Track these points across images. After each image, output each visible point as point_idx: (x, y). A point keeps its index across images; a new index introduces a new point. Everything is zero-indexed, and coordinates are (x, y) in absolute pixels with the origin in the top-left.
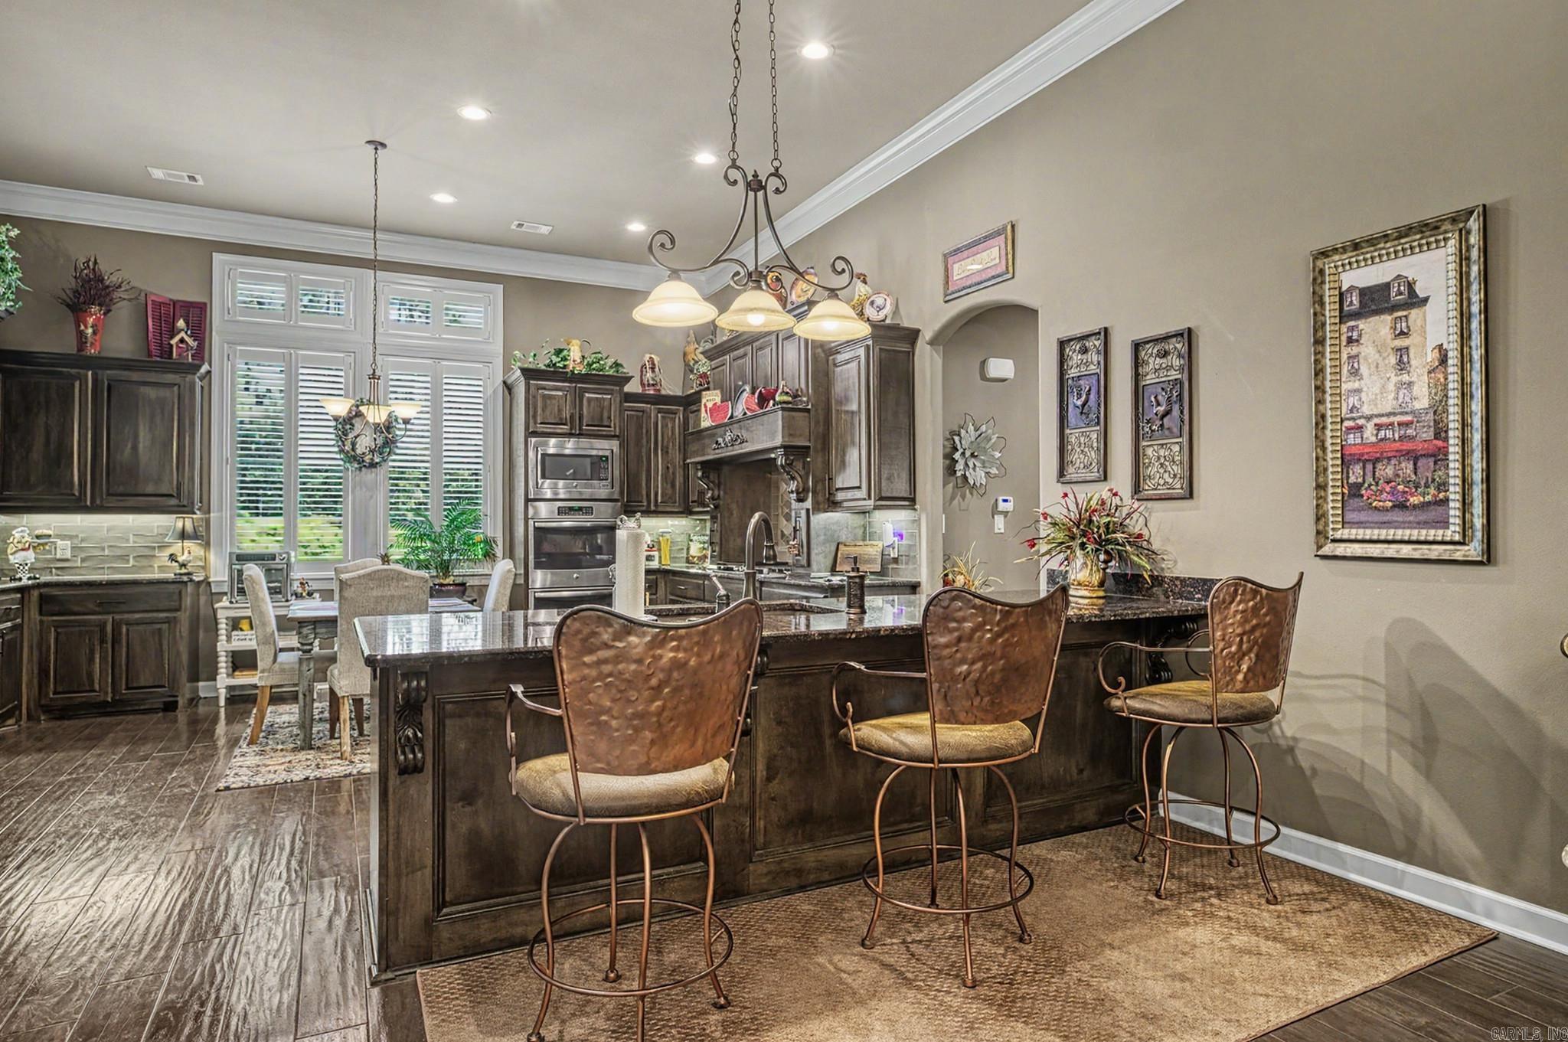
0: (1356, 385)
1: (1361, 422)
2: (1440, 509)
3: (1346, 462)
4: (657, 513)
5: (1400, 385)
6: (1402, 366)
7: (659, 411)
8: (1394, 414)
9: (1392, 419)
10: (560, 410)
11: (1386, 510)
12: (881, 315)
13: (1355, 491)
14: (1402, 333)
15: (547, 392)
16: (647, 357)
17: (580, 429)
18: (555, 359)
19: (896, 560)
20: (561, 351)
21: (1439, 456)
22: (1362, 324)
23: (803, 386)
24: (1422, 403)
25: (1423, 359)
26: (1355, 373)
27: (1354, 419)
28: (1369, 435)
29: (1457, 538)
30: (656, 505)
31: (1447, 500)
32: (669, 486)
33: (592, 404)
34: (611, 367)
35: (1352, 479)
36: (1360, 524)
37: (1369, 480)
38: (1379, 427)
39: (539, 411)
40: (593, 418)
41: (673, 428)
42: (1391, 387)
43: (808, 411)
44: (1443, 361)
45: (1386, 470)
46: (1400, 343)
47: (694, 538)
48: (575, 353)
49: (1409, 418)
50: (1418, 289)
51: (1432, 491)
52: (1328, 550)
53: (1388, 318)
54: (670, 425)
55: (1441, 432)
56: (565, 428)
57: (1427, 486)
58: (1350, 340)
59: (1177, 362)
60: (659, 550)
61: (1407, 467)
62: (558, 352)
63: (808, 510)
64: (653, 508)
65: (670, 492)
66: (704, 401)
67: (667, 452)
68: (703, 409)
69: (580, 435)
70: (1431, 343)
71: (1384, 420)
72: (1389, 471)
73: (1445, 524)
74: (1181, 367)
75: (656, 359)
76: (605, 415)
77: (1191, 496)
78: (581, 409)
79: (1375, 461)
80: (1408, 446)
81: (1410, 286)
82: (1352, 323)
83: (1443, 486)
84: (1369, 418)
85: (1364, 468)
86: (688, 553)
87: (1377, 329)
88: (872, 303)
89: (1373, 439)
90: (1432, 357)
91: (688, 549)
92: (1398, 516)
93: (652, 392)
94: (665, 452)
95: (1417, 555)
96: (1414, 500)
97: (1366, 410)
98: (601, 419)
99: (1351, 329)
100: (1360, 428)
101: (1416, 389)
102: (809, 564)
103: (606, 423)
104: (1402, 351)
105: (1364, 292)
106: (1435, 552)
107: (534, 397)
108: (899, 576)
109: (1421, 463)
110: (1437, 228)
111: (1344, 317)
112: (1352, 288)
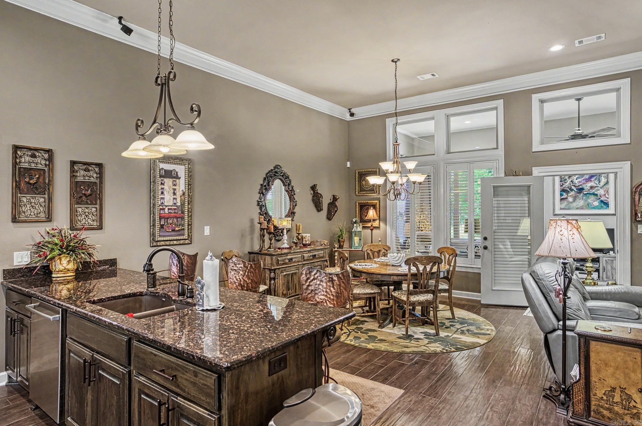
0: (163, 196)
1: (164, 207)
2: (183, 231)
3: (161, 218)
5: (174, 199)
6: (174, 194)
8: (173, 206)
9: (172, 207)
11: (170, 232)
13: (162, 226)
14: (175, 185)
21: (183, 218)
22: (165, 180)
24: (179, 204)
25: (179, 193)
26: (162, 193)
27: (162, 206)
28: (166, 211)
29: (187, 238)
31: (184, 229)
35: (162, 223)
36: (164, 236)
37: (166, 223)
38: (169, 209)
42: (172, 198)
44: (184, 194)
45: (170, 221)
46: (175, 187)
49: (175, 207)
50: (179, 174)
51: (181, 227)
52: (155, 244)
53: (171, 180)
55: (183, 212)
57: (180, 225)
58: (162, 184)
59: (95, 175)
61: (175, 220)
70: (181, 190)
71: (170, 207)
72: (171, 221)
73: (183, 235)
74: (97, 178)
77: (101, 229)
79: (168, 218)
80: (176, 215)
81: (177, 173)
82: (162, 179)
83: (183, 225)
84: (166, 206)
85: (165, 220)
87: (168, 182)
89: (167, 212)
90: (181, 193)
92: (173, 233)
95: (178, 243)
96: (177, 229)
97: (166, 204)
99: (162, 180)
100: (164, 209)
101: (178, 200)
104: (175, 190)
105: (165, 171)
106: (182, 242)
109: (178, 219)
110: (183, 160)
111: (161, 176)
112: (162, 169)
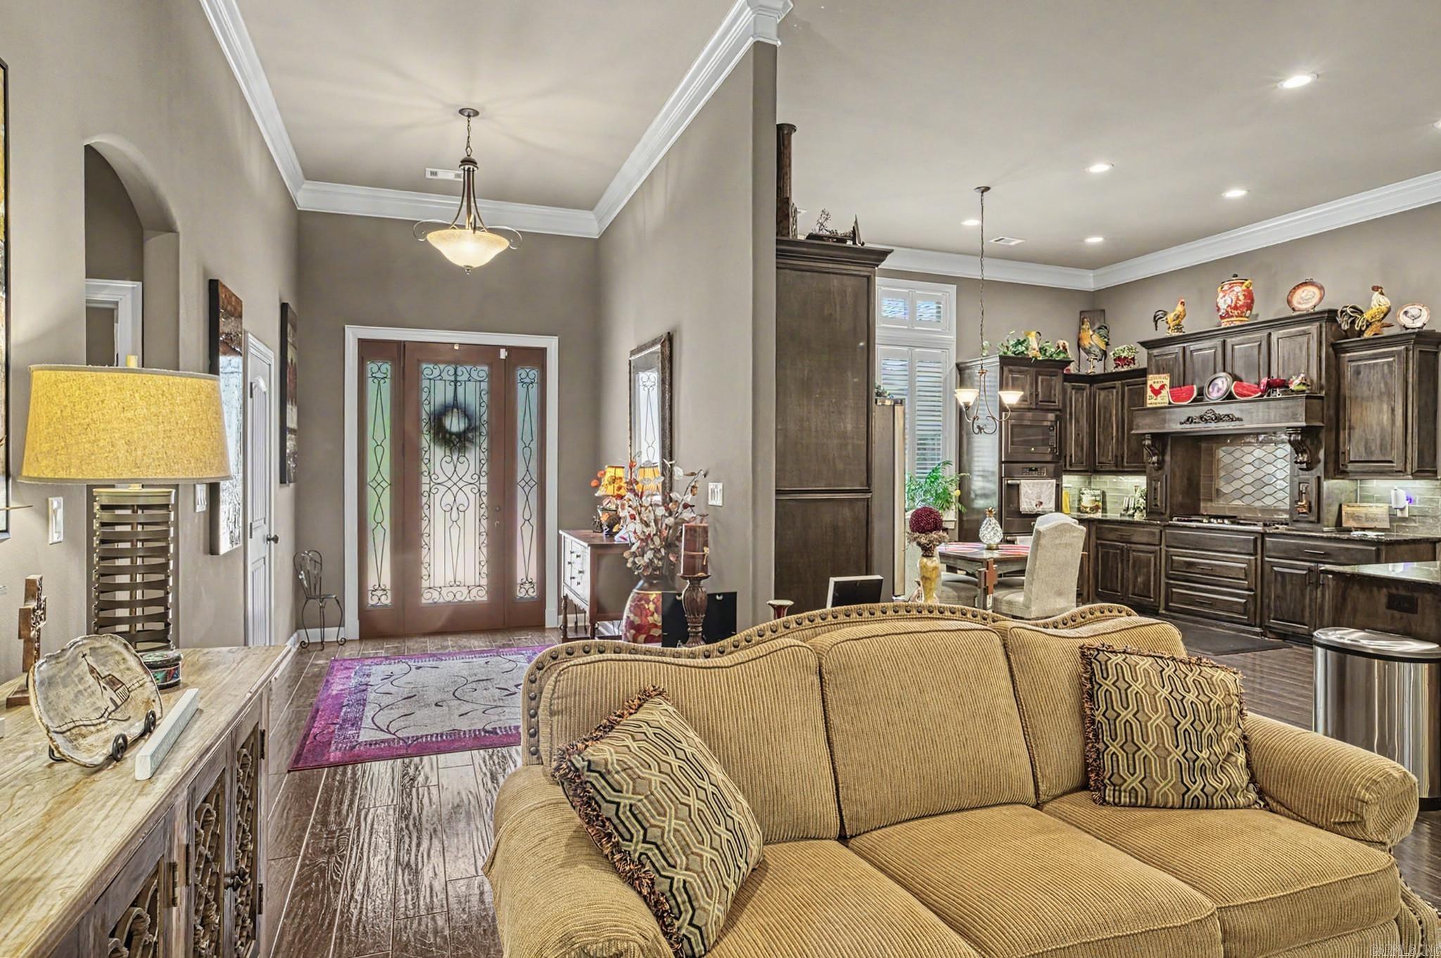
7: (1073, 388)
12: (1418, 324)
15: (1014, 375)
18: (1021, 348)
19: (1404, 519)
20: (1024, 341)
23: (1315, 377)
30: (1071, 465)
32: (1079, 448)
33: (1044, 384)
34: (1058, 354)
40: (1044, 396)
41: (1082, 401)
43: (1321, 398)
47: (1085, 492)
48: (1033, 343)
54: (1080, 399)
56: (1026, 404)
62: (1022, 342)
63: (1319, 478)
65: (1079, 454)
66: (1149, 383)
67: (1079, 422)
68: (1149, 390)
76: (1053, 393)
78: (1037, 389)
88: (1406, 313)
91: (1080, 500)
94: (1077, 421)
98: (1050, 396)
102: (1319, 520)
103: (1053, 400)
107: (1006, 379)
108: (1409, 532)
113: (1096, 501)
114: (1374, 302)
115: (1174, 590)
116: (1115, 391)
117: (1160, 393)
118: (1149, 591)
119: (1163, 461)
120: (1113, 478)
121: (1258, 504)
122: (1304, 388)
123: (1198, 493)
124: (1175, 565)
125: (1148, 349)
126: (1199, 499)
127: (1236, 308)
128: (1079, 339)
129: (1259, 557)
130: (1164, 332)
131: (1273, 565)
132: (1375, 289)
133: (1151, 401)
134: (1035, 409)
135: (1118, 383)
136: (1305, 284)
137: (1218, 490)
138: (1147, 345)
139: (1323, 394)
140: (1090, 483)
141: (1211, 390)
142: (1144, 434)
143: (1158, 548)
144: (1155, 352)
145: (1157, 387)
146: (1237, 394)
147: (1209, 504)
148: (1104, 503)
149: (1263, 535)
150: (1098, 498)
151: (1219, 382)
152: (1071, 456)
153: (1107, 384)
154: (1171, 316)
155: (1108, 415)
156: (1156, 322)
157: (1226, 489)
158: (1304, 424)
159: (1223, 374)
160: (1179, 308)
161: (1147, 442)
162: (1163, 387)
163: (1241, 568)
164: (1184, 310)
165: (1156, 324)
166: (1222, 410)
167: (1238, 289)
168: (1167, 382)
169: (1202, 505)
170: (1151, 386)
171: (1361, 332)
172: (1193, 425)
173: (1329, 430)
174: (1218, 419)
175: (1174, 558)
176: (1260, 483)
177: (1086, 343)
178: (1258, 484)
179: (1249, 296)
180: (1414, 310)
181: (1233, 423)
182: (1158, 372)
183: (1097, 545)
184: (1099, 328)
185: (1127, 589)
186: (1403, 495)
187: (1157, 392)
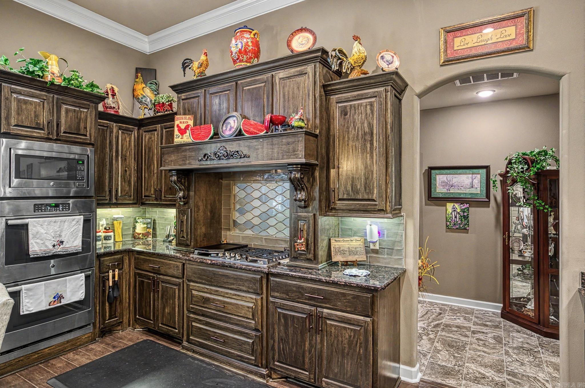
4: (117, 205)
7: (120, 128)
10: (37, 116)
15: (22, 97)
16: (109, 86)
17: (58, 135)
18: (31, 68)
19: (376, 252)
20: (39, 61)
23: (311, 115)
30: (116, 199)
32: (127, 184)
33: (70, 114)
34: (87, 86)
39: (13, 113)
40: (70, 127)
41: (130, 141)
43: (316, 136)
47: (139, 221)
48: (53, 67)
54: (128, 139)
56: (42, 133)
60: (114, 231)
62: (36, 62)
63: (315, 214)
64: (114, 201)
65: (127, 188)
66: (177, 122)
67: (126, 159)
68: (176, 129)
69: (57, 140)
75: (116, 90)
76: (82, 125)
78: (59, 117)
86: (134, 231)
91: (134, 228)
93: (113, 113)
94: (124, 159)
98: (78, 128)
102: (315, 258)
103: (82, 132)
107: (7, 99)
108: (379, 262)
113: (147, 228)
114: (355, 50)
115: (194, 324)
116: (156, 133)
117: (186, 133)
118: (175, 323)
119: (188, 194)
120: (158, 210)
121: (263, 234)
122: (303, 125)
123: (219, 222)
124: (194, 299)
125: (178, 93)
126: (221, 228)
127: (246, 53)
128: (134, 90)
129: (264, 296)
130: (191, 76)
131: (277, 306)
132: (356, 38)
133: (178, 139)
134: (56, 140)
135: (159, 126)
136: (302, 30)
137: (234, 221)
138: (177, 88)
139: (317, 132)
140: (145, 212)
141: (224, 128)
142: (170, 170)
143: (181, 281)
144: (183, 96)
145: (183, 126)
146: (245, 131)
147: (228, 233)
148: (154, 229)
149: (268, 275)
150: (149, 226)
151: (231, 121)
152: (117, 191)
153: (151, 127)
154: (196, 65)
155: (151, 155)
156: (184, 68)
157: (241, 220)
158: (303, 161)
159: (234, 114)
160: (203, 57)
161: (175, 178)
162: (187, 127)
163: (248, 307)
164: (207, 60)
165: (184, 71)
166: (232, 147)
167: (247, 35)
168: (191, 123)
169: (223, 233)
170: (178, 126)
171: (347, 75)
172: (208, 162)
173: (321, 169)
174: (229, 156)
175: (194, 292)
176: (266, 216)
177: (139, 92)
178: (264, 216)
179: (256, 44)
180: (388, 57)
181: (242, 160)
182: (184, 114)
183: (136, 274)
184: (151, 83)
185: (158, 320)
186: (375, 229)
187: (183, 132)
